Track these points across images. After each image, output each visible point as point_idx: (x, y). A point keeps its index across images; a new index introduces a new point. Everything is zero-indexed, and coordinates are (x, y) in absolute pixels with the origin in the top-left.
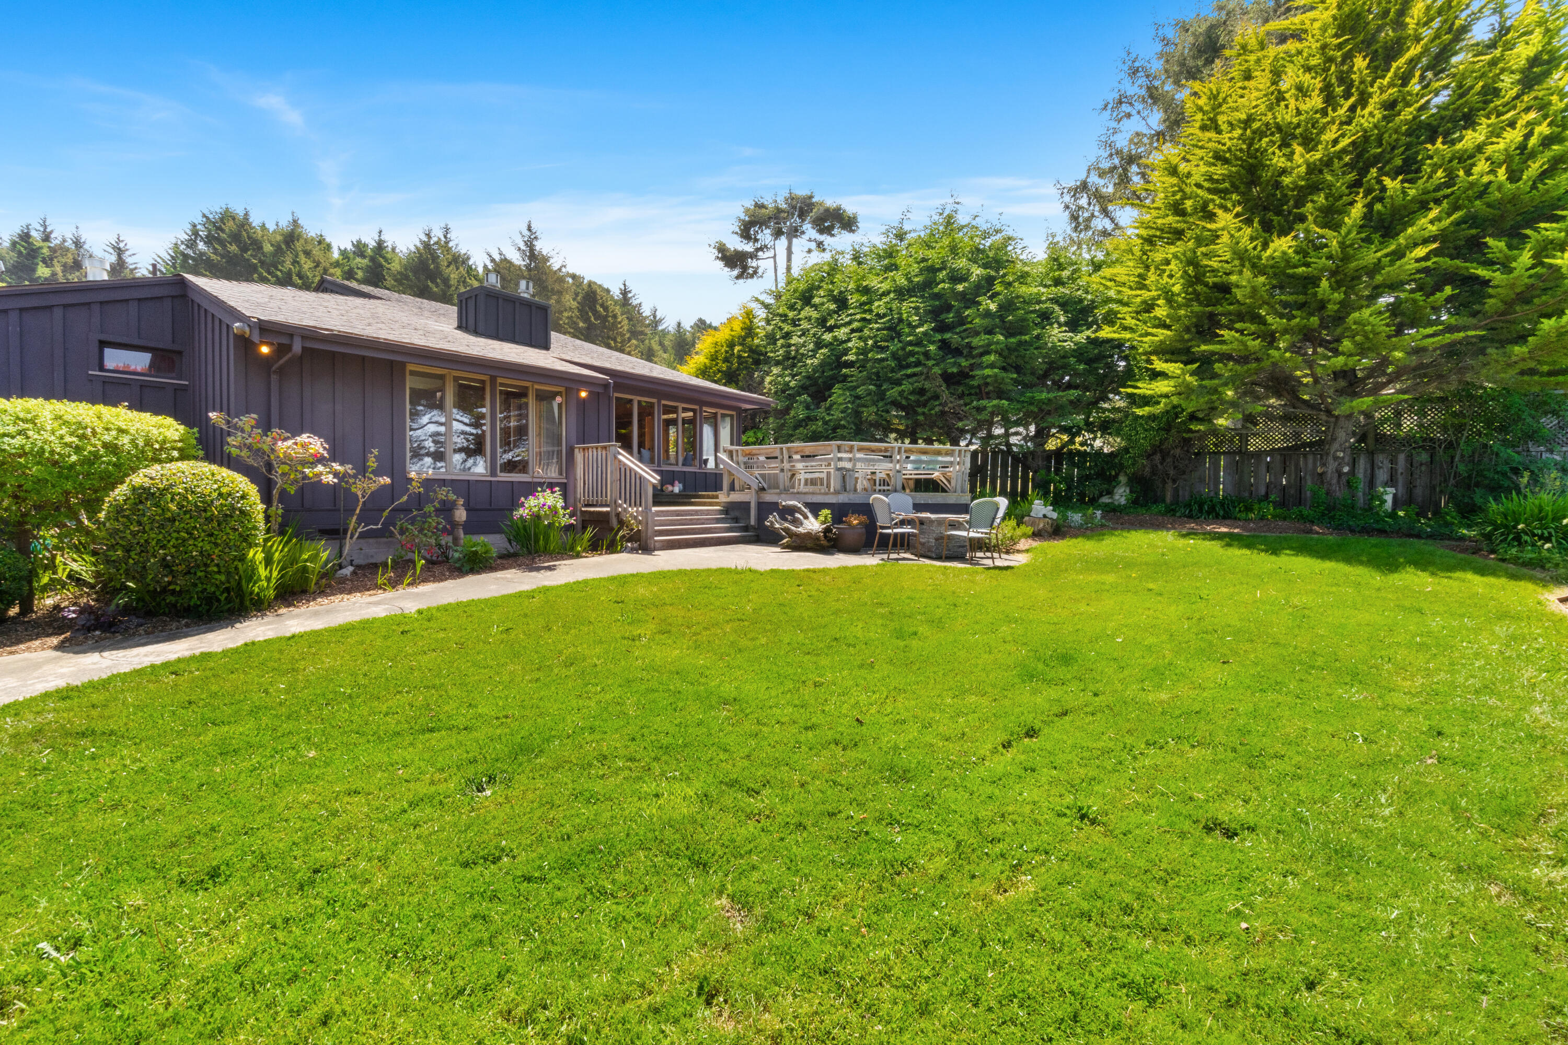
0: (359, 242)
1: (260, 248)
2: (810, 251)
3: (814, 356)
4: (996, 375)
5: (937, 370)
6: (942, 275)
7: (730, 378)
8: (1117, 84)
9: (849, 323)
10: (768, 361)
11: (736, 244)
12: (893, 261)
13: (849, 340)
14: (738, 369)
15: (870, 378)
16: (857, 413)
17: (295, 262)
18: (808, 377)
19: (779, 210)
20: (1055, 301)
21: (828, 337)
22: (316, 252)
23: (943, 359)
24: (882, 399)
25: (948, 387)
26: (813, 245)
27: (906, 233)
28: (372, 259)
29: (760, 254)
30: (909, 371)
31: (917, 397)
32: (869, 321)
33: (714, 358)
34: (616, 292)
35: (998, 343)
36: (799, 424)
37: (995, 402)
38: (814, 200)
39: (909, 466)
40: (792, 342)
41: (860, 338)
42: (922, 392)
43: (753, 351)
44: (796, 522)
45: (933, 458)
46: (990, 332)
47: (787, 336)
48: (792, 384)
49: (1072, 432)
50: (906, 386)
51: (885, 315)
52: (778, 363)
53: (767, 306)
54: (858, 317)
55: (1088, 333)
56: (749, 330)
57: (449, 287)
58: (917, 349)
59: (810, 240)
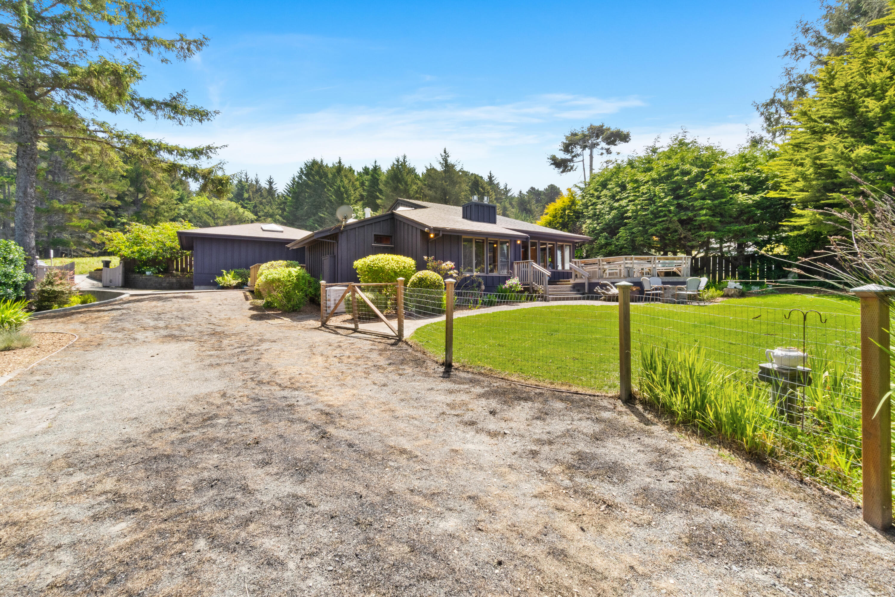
0: (366, 167)
1: (327, 176)
2: (602, 154)
3: (609, 214)
4: (708, 219)
5: (675, 218)
6: (677, 172)
7: (564, 226)
8: (793, 41)
9: (628, 197)
10: (583, 217)
11: (561, 155)
12: (650, 166)
13: (628, 206)
14: (568, 221)
15: (639, 224)
16: (633, 241)
17: (341, 181)
18: (606, 224)
19: (585, 136)
20: (742, 180)
21: (616, 205)
22: (349, 175)
23: (679, 212)
24: (646, 234)
25: (682, 226)
26: (604, 151)
27: (657, 149)
28: (372, 176)
29: (575, 159)
30: (660, 220)
31: (665, 231)
32: (638, 197)
33: (555, 216)
34: (486, 178)
35: (708, 204)
36: (601, 247)
37: (707, 233)
38: (604, 128)
39: (660, 265)
40: (597, 207)
41: (633, 205)
42: (668, 229)
43: (576, 212)
44: (607, 290)
45: (672, 261)
46: (704, 199)
47: (594, 204)
48: (598, 228)
49: (760, 245)
50: (659, 227)
51: (646, 193)
52: (589, 218)
53: (581, 189)
54: (632, 194)
55: (762, 195)
56: (573, 203)
57: (407, 185)
58: (664, 209)
59: (602, 148)
